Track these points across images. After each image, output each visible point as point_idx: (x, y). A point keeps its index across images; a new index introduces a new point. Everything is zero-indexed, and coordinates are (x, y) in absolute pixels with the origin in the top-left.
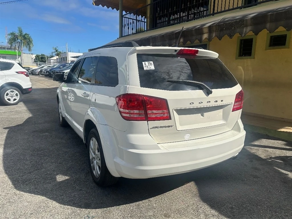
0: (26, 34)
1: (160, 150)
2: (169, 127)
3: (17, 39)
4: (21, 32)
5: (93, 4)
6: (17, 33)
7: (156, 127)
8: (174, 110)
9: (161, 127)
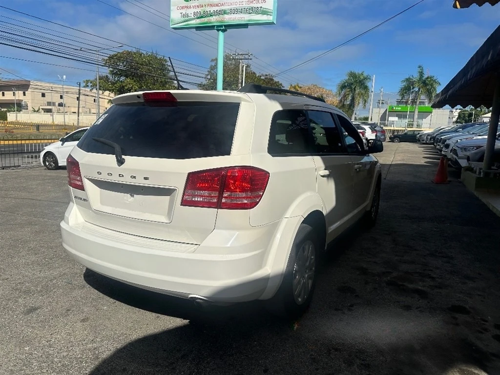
0: (428, 78)
3: (414, 87)
4: (421, 74)
5: (455, 6)
8: (86, 179)
9: (79, 198)
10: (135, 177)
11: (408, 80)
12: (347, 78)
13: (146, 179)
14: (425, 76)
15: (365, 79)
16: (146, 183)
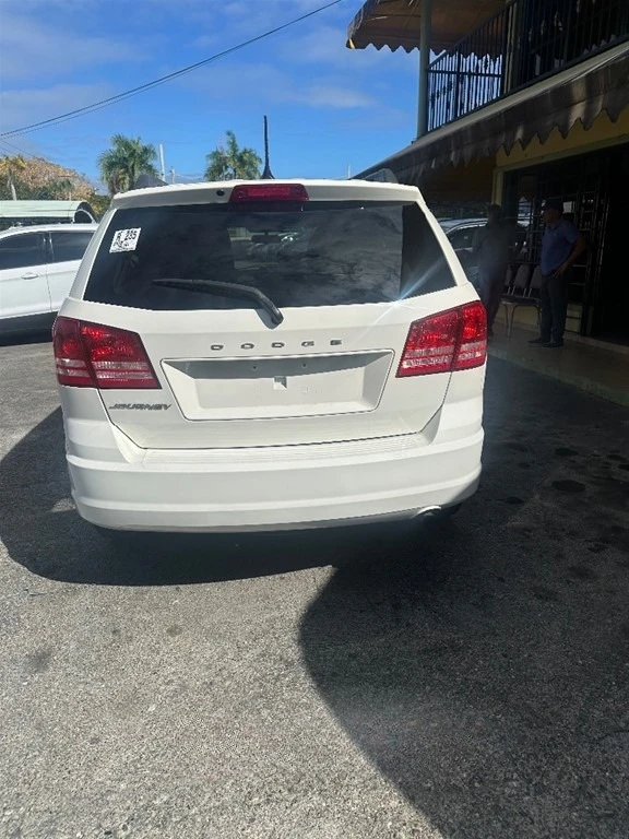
0: (245, 152)
1: (124, 465)
2: (158, 407)
3: (227, 167)
4: (234, 146)
5: (348, 46)
6: (227, 151)
7: (124, 406)
8: (164, 364)
9: (136, 406)
10: (311, 344)
11: (216, 155)
12: (115, 148)
13: (333, 343)
14: (240, 150)
15: (146, 150)
16: (337, 351)
